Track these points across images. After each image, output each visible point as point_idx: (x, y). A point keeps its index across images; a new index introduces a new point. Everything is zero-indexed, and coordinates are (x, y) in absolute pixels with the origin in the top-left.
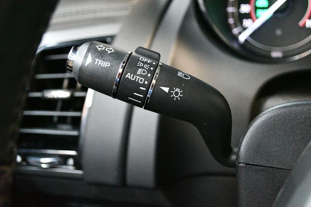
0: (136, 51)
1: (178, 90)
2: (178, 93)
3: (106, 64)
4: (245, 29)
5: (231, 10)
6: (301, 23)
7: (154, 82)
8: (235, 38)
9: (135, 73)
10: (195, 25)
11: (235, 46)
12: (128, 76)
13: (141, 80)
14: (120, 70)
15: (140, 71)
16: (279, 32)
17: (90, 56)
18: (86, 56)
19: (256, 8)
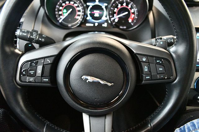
0: (32, 31)
1: (43, 39)
2: (43, 40)
3: (25, 34)
4: (61, 18)
5: (56, 13)
6: (75, 17)
7: (37, 38)
8: (58, 21)
9: (33, 36)
10: (46, 19)
11: (58, 24)
12: (31, 37)
13: (34, 38)
14: (29, 35)
15: (34, 36)
16: (70, 20)
17: (21, 32)
18: (20, 33)
19: (63, 13)
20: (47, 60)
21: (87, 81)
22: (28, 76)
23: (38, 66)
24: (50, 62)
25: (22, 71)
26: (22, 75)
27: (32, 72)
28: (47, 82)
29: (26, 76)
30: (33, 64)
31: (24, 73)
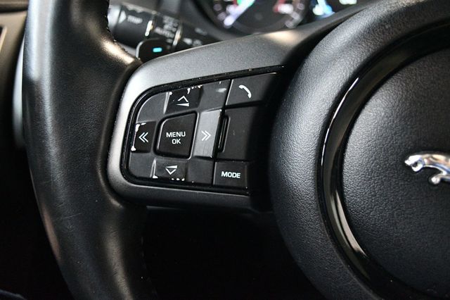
1: (198, 42)
3: (138, 21)
4: (228, 15)
9: (162, 28)
12: (158, 30)
13: (168, 34)
15: (166, 27)
17: (123, 14)
18: (120, 15)
20: (241, 87)
21: (435, 180)
22: (158, 153)
23: (203, 110)
24: (250, 95)
25: (137, 129)
26: (133, 149)
27: (176, 137)
28: (235, 184)
29: (151, 154)
30: (183, 101)
31: (143, 138)
